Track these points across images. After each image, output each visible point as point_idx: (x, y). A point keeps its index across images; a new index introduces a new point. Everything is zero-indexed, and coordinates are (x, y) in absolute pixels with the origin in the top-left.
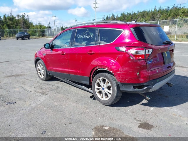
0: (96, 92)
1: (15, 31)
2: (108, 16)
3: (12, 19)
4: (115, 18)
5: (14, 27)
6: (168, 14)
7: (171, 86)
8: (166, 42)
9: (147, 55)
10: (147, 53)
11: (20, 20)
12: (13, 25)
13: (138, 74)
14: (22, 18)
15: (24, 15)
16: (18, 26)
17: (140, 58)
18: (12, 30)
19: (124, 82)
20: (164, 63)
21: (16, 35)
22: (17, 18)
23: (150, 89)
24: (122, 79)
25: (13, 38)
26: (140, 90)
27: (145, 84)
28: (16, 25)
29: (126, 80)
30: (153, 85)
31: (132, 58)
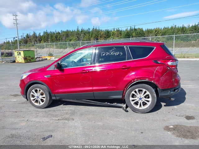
0: (132, 104)
2: (28, 34)
4: (37, 36)
6: (90, 34)
13: (174, 80)
29: (167, 87)
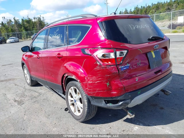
0: (70, 104)
1: (32, 33)
2: (121, 12)
3: (29, 21)
5: (31, 29)
7: (167, 95)
8: (152, 38)
9: (119, 58)
10: (118, 56)
11: (37, 22)
12: (30, 27)
13: (108, 84)
14: (38, 20)
15: (40, 17)
16: (34, 28)
17: (109, 63)
18: (29, 32)
19: (92, 95)
20: (149, 67)
21: (32, 37)
22: (33, 21)
23: (128, 104)
24: (90, 91)
25: (30, 40)
26: (114, 106)
27: (119, 99)
28: (33, 28)
29: (94, 93)
30: (132, 99)
31: (99, 64)
